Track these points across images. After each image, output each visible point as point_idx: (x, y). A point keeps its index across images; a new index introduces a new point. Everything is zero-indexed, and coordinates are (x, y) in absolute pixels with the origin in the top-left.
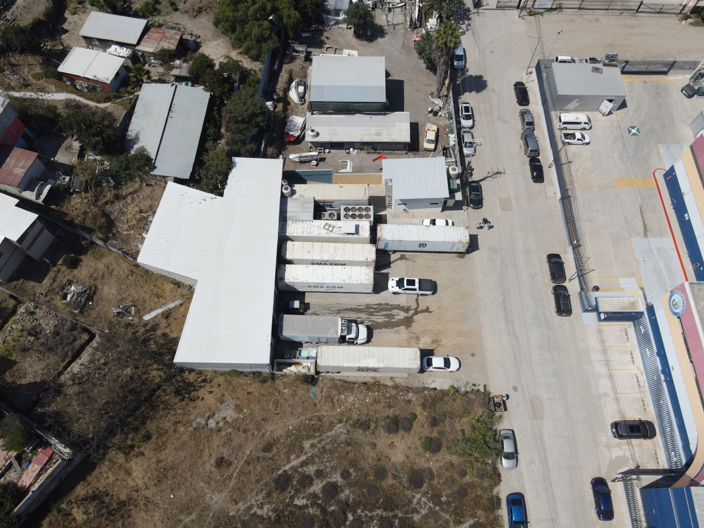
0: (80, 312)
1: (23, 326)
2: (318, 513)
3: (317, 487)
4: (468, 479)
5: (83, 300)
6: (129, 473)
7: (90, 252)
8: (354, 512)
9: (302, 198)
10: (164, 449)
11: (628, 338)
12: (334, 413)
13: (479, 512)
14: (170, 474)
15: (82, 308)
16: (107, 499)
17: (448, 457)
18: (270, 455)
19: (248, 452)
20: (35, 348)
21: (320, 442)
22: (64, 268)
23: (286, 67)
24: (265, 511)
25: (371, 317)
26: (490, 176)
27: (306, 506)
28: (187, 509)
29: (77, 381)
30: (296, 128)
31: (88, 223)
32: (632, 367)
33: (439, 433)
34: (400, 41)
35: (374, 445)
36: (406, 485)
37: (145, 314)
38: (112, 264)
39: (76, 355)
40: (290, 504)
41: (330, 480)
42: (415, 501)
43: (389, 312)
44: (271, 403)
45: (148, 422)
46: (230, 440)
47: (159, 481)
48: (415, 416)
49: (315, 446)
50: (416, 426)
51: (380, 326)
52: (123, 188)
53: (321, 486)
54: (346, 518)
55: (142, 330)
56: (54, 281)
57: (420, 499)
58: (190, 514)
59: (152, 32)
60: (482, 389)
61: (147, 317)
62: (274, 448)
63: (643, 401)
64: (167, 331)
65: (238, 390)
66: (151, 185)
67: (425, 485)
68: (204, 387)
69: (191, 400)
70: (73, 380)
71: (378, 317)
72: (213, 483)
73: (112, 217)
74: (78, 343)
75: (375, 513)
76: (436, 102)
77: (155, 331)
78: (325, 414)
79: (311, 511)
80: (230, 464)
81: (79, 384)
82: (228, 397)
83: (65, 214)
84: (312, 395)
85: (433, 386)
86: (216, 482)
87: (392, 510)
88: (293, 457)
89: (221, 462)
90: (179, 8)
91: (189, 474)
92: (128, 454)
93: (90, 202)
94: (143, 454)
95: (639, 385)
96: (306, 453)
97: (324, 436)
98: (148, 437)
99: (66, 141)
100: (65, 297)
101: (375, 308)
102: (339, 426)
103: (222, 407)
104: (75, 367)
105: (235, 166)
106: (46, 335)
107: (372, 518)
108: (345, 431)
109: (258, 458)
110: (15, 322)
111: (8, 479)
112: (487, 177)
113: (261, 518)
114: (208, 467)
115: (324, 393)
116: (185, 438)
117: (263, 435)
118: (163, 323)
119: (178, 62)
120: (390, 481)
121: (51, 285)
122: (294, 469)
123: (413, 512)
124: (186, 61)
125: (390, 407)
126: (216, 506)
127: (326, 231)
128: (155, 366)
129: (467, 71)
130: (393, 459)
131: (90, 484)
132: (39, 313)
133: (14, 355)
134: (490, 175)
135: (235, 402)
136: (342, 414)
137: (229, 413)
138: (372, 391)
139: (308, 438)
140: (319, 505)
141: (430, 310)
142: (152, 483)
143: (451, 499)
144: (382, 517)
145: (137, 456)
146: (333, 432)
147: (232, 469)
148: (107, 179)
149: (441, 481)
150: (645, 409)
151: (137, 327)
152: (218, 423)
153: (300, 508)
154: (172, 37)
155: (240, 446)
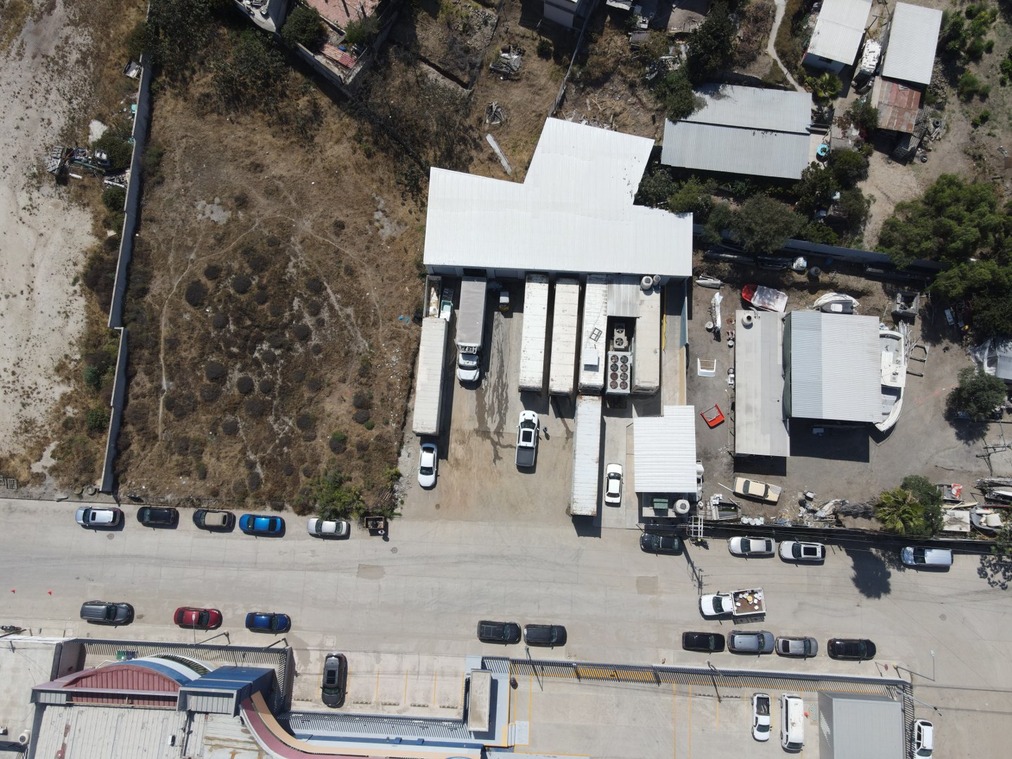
0: (491, 69)
1: (472, 17)
2: (284, 320)
3: (308, 320)
4: (303, 478)
5: (504, 70)
6: (338, 142)
7: (558, 67)
8: (281, 357)
9: (638, 303)
10: (357, 172)
11: (444, 707)
12: (380, 340)
13: (269, 485)
14: (333, 179)
15: (495, 71)
16: (315, 126)
17: (325, 459)
18: (342, 273)
19: (347, 252)
20: (451, 34)
21: (351, 324)
22: (537, 43)
23: (877, 286)
24: (291, 270)
25: (492, 389)
26: (694, 571)
27: (291, 310)
28: (301, 198)
29: (420, 79)
30: (766, 301)
31: (592, 60)
32: (409, 703)
33: (351, 452)
34: (951, 464)
35: (343, 381)
36: (301, 411)
37: (493, 135)
38: (547, 92)
39: (446, 74)
40: (295, 294)
41: (313, 333)
42: (286, 419)
43: (496, 410)
44: (394, 274)
45: (384, 154)
46: (361, 233)
47: (328, 170)
48: (371, 428)
49: (347, 319)
50: (360, 428)
51: (480, 398)
52: (645, 91)
53: (309, 324)
54: (277, 348)
55: (476, 135)
56: (523, 37)
57: (287, 425)
58: (296, 201)
59: (911, 94)
60: (397, 511)
61: (489, 138)
62: (349, 278)
63: (366, 703)
64: (476, 161)
65: (410, 240)
66: (654, 122)
67: (300, 431)
68: (416, 205)
69: (403, 193)
70: (420, 76)
71: (491, 397)
72: (321, 220)
73: (607, 85)
74: (459, 74)
75: (279, 377)
76: (826, 507)
77: (475, 148)
78: (381, 330)
79: (287, 314)
80: (337, 235)
81: (417, 82)
82: (403, 229)
83: (601, 33)
84: (402, 317)
85: (404, 453)
86: (322, 223)
87: (280, 395)
88: (339, 296)
89: (340, 226)
90: (979, 128)
91: (332, 197)
92: (355, 139)
93: (619, 56)
94: (355, 152)
95: (385, 704)
96: (341, 310)
97: (357, 329)
98: (369, 155)
99: (701, 16)
100: (505, 51)
101: (502, 394)
102: (367, 345)
103: (394, 224)
104: (433, 74)
105: (679, 217)
106: (465, 41)
107: (274, 373)
108: (361, 351)
109: (340, 262)
110: (476, 8)
111: (331, 35)
112: (692, 566)
113: (285, 267)
114: (337, 214)
115: (403, 329)
116: (366, 190)
117: (362, 266)
118: (483, 156)
119: (855, 133)
120: (307, 395)
121: (518, 35)
122: (327, 298)
123: (276, 415)
124: (857, 143)
125: (382, 400)
126: (300, 225)
127: (592, 331)
128: (439, 153)
129: (899, 569)
130: (328, 400)
131: (330, 108)
132: (488, 30)
133: (444, 16)
134: (697, 572)
135: (398, 237)
136: (378, 348)
137: (387, 232)
138: (401, 383)
139: (356, 312)
140: (291, 321)
141: (497, 461)
142: (327, 164)
143: (284, 457)
144: (274, 383)
145: (352, 148)
146: (361, 338)
147: (333, 237)
148: (655, 71)
149: (302, 449)
150: (357, 703)
151: (479, 129)
152: (378, 221)
153: (291, 303)
154: (903, 120)
155: (354, 244)
